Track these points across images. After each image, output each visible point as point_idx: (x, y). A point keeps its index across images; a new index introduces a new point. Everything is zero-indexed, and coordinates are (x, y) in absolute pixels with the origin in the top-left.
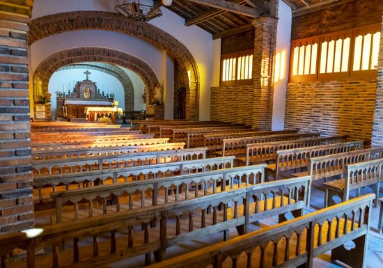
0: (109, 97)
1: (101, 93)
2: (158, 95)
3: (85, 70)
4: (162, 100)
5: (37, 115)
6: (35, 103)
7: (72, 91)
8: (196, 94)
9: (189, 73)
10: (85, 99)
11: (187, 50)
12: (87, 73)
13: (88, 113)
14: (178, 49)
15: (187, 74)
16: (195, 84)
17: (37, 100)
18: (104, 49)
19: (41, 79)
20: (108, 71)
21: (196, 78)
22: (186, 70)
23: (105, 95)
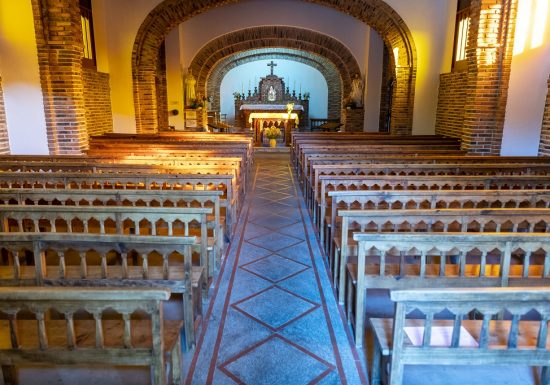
0: (303, 99)
1: (291, 92)
2: (355, 93)
3: (269, 61)
4: (362, 101)
5: (188, 123)
6: (186, 108)
7: (253, 92)
8: (409, 88)
9: (396, 51)
10: (271, 103)
11: (394, 12)
12: (272, 65)
13: (250, 121)
14: (376, 12)
15: (393, 54)
16: (408, 71)
17: (188, 104)
18: (275, 28)
19: (196, 77)
20: (305, 60)
21: (410, 59)
22: (390, 47)
23: (297, 95)
